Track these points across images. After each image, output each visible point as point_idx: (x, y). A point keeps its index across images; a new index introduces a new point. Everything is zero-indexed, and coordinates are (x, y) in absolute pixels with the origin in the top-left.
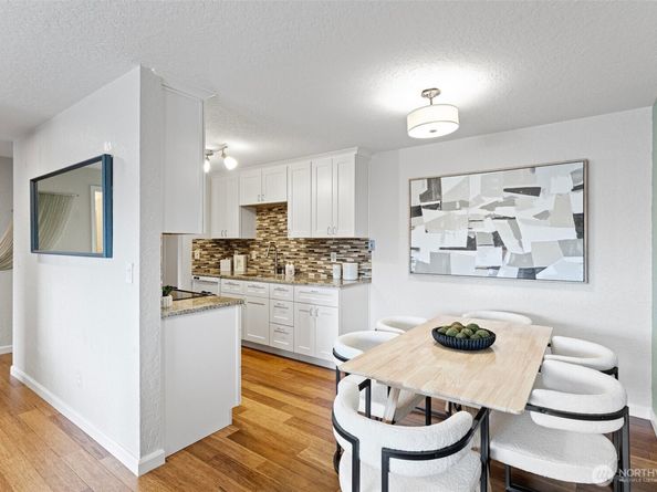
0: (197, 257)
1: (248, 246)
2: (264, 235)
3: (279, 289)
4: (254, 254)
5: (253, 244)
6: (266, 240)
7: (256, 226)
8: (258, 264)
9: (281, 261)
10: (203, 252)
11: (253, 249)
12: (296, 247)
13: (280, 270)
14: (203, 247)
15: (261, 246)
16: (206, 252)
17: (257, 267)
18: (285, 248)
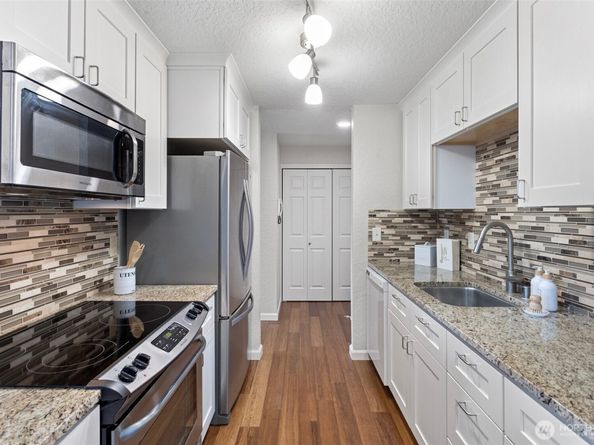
0: (377, 238)
1: (462, 223)
2: (489, 201)
3: (462, 358)
4: (473, 241)
5: (470, 218)
6: (492, 211)
7: (476, 182)
8: (479, 262)
9: (526, 263)
10: (387, 231)
11: (470, 229)
12: (564, 232)
13: (520, 285)
14: (387, 223)
15: (483, 224)
16: (392, 231)
17: (476, 266)
18: (535, 233)
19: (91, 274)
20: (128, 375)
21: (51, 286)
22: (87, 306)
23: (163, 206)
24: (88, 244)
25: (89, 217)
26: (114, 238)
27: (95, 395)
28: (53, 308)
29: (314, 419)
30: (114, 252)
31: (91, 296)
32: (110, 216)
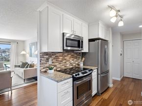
19: (77, 62)
20: (76, 75)
21: (71, 63)
22: (76, 67)
23: (88, 51)
24: (76, 58)
25: (76, 53)
26: (80, 57)
27: (71, 76)
28: (71, 67)
29: (121, 103)
30: (80, 59)
31: (77, 66)
32: (80, 53)
